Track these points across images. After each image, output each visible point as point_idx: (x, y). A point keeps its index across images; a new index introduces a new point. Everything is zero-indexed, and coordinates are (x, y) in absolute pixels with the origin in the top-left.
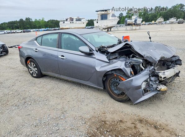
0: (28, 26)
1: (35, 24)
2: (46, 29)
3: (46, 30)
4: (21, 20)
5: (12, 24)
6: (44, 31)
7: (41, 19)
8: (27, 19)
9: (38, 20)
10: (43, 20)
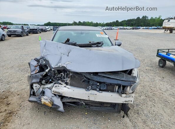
0: (142, 24)
1: (150, 22)
2: (156, 27)
3: (156, 29)
4: (138, 18)
5: (129, 21)
6: (154, 30)
7: (158, 17)
8: (143, 17)
9: (154, 18)
10: (159, 18)
